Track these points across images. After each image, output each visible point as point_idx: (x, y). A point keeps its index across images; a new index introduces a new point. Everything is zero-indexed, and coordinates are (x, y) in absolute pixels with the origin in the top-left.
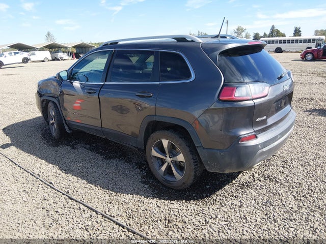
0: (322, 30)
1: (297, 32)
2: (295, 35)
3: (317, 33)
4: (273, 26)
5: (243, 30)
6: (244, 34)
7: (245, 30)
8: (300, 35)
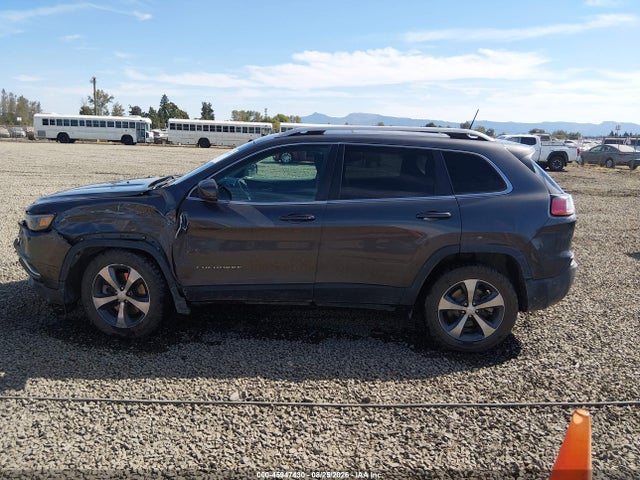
0: (243, 112)
1: (207, 112)
2: (204, 117)
3: (236, 115)
4: (165, 97)
5: (107, 99)
6: (110, 107)
7: (112, 98)
8: (212, 118)
